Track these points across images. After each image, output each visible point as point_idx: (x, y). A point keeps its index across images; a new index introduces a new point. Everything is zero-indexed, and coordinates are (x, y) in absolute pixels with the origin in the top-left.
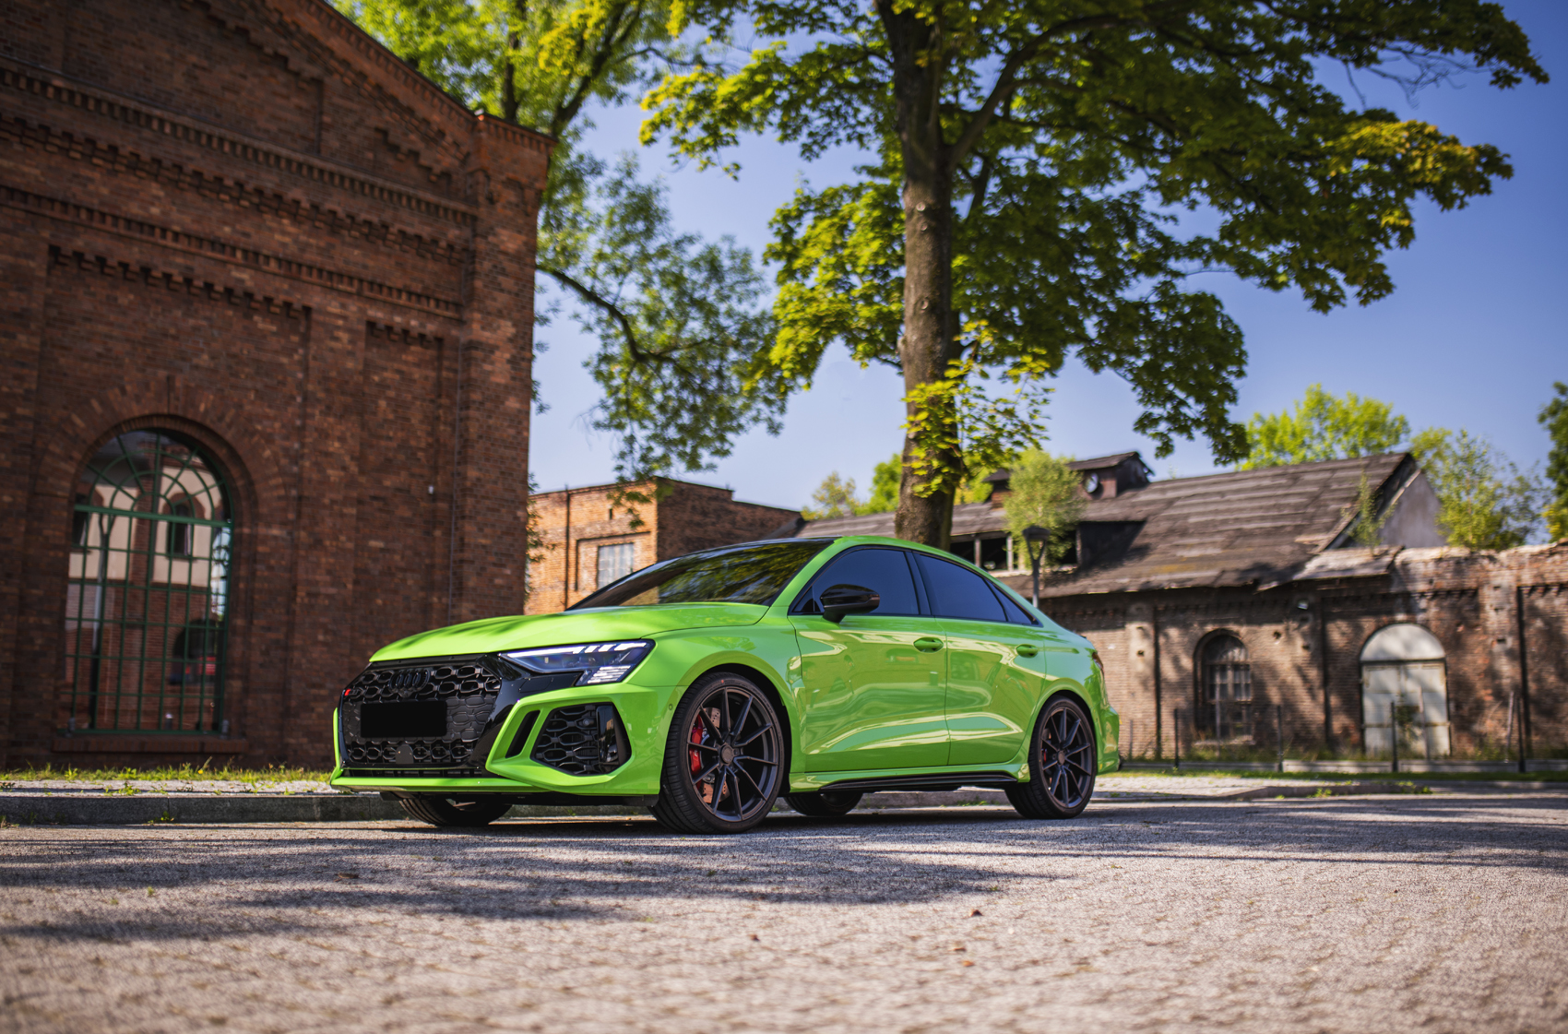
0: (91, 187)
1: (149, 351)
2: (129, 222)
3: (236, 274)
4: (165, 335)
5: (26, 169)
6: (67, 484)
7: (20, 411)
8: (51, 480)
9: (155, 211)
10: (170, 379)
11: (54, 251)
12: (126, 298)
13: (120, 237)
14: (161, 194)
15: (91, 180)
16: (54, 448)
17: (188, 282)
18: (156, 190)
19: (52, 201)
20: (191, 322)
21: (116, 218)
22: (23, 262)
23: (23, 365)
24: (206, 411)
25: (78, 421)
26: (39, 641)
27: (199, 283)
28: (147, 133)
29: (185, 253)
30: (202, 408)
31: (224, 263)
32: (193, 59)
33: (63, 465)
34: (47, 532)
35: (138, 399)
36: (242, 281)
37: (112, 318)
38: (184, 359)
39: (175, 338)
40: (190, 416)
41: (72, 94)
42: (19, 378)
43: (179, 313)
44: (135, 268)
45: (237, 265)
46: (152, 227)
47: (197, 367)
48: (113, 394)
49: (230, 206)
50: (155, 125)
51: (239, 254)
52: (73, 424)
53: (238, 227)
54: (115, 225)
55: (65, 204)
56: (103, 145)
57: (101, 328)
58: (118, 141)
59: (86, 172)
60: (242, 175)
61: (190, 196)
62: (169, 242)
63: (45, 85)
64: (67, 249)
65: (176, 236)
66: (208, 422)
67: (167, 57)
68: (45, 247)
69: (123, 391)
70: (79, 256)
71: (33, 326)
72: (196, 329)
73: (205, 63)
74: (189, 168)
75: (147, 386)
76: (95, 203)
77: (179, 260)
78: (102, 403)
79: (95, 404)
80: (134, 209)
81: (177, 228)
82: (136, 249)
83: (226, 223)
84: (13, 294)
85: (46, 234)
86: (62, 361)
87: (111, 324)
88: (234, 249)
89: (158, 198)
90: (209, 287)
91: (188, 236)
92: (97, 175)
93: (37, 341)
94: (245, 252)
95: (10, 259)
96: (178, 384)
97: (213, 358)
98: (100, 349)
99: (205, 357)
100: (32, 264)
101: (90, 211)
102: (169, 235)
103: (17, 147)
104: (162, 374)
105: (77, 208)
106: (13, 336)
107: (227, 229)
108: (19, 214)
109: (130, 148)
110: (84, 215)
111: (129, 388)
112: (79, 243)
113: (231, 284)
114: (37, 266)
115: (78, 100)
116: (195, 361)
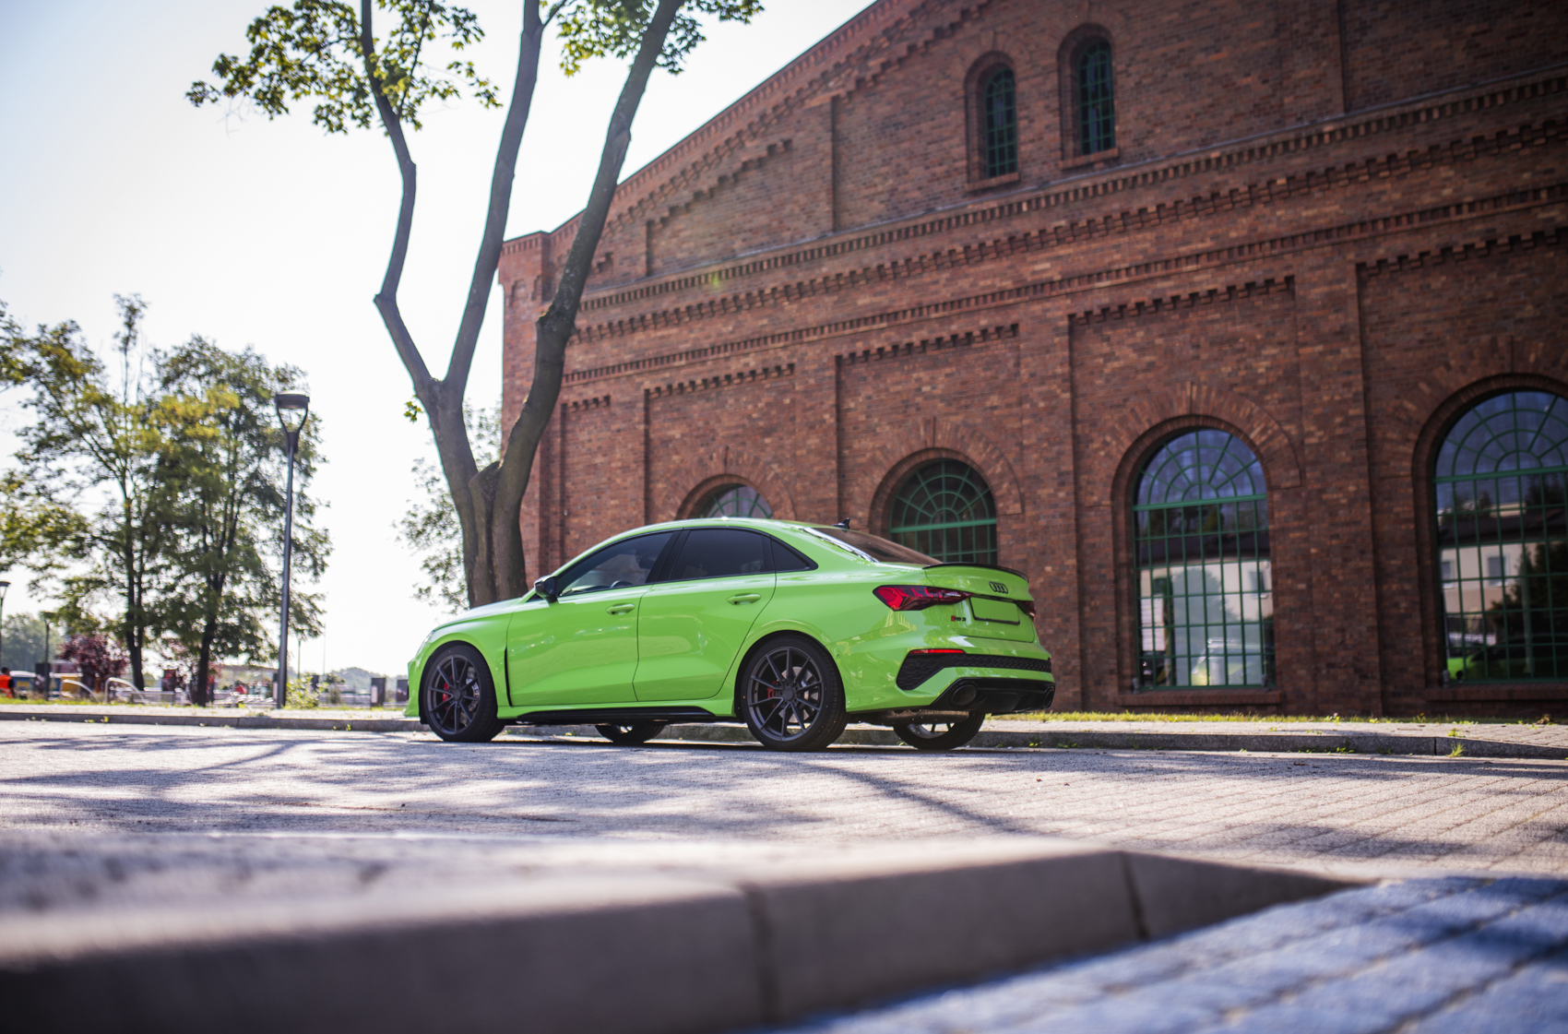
0: (1384, 199)
1: (1469, 321)
2: (1422, 214)
3: (1542, 215)
4: (1483, 301)
5: (1327, 210)
6: (1407, 464)
7: (1352, 412)
8: (1392, 464)
9: (1447, 192)
10: (1494, 341)
11: (1360, 267)
12: (1437, 282)
13: (1417, 231)
14: (1451, 173)
15: (1383, 192)
16: (1393, 435)
17: (1491, 243)
18: (1445, 172)
19: (1351, 226)
20: (1508, 279)
21: (1409, 216)
22: (1336, 287)
23: (1349, 373)
24: (1537, 360)
25: (1410, 406)
26: (1403, 605)
27: (1503, 240)
28: (1420, 128)
29: (1483, 218)
30: (1532, 358)
31: (1528, 210)
32: (1472, 28)
33: (1402, 448)
34: (1396, 509)
35: (1463, 369)
36: (1552, 219)
37: (1428, 304)
38: (1506, 318)
39: (1493, 300)
40: (1519, 370)
41: (1343, 131)
42: (1347, 385)
43: (1494, 276)
44: (1436, 252)
45: (1543, 207)
46: (1446, 209)
47: (1521, 321)
48: (1439, 372)
49: (1526, 152)
50: (1423, 117)
51: (1544, 195)
52: (1406, 410)
53: (1538, 168)
54: (1410, 222)
55: (1362, 224)
56: (1382, 159)
57: (1420, 317)
58: (1394, 148)
59: (1376, 188)
60: (1527, 117)
61: (1480, 162)
62: (1466, 215)
63: (1321, 136)
64: (1372, 262)
65: (1471, 206)
66: (1541, 371)
67: (1445, 43)
68: (1352, 268)
69: (1448, 367)
70: (1381, 263)
71: (1352, 338)
72: (1514, 284)
73: (1485, 26)
74: (1469, 137)
75: (1471, 355)
76: (1389, 211)
77: (1479, 227)
78: (1429, 384)
79: (1423, 386)
80: (1427, 200)
81: (1469, 199)
82: (1434, 235)
83: (1523, 171)
84: (1332, 317)
85: (1351, 256)
86: (1388, 358)
87: (1428, 310)
88: (1536, 192)
89: (1448, 179)
90: (1515, 240)
91: (1483, 201)
92: (1388, 186)
93: (1357, 349)
94: (1550, 189)
95: (1325, 289)
96: (1501, 343)
97: (1537, 306)
98: (1420, 336)
99: (1529, 307)
100: (1344, 286)
101: (1386, 220)
102: (1465, 208)
103: (1318, 195)
104: (1485, 339)
105: (1374, 222)
106: (1338, 352)
107: (1526, 176)
108: (1327, 249)
109: (1407, 149)
110: (1381, 226)
111: (1452, 362)
112: (1381, 252)
113: (1538, 228)
114: (1349, 287)
115: (1350, 132)
116: (1519, 315)
